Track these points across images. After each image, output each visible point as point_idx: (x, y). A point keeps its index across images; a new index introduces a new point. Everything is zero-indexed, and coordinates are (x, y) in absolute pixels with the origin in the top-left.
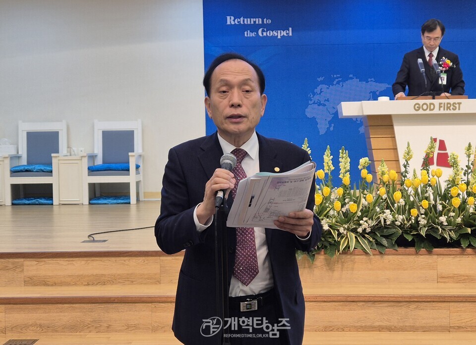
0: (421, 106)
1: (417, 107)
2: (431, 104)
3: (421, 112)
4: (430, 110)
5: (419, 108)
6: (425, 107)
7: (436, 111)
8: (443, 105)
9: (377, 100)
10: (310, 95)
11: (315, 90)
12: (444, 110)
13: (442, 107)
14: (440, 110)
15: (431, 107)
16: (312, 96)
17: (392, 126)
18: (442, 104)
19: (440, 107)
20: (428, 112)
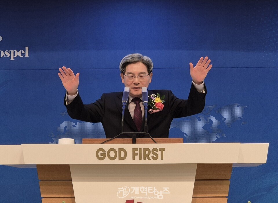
0: (106, 153)
1: (101, 154)
2: (121, 150)
3: (107, 161)
4: (121, 159)
5: (104, 155)
6: (112, 154)
7: (129, 161)
8: (138, 152)
9: (57, 143)
10: (51, 135)
11: (58, 129)
12: (140, 159)
13: (137, 154)
14: (134, 159)
15: (121, 154)
16: (53, 136)
17: (71, 180)
18: (136, 149)
19: (134, 154)
20: (117, 161)
